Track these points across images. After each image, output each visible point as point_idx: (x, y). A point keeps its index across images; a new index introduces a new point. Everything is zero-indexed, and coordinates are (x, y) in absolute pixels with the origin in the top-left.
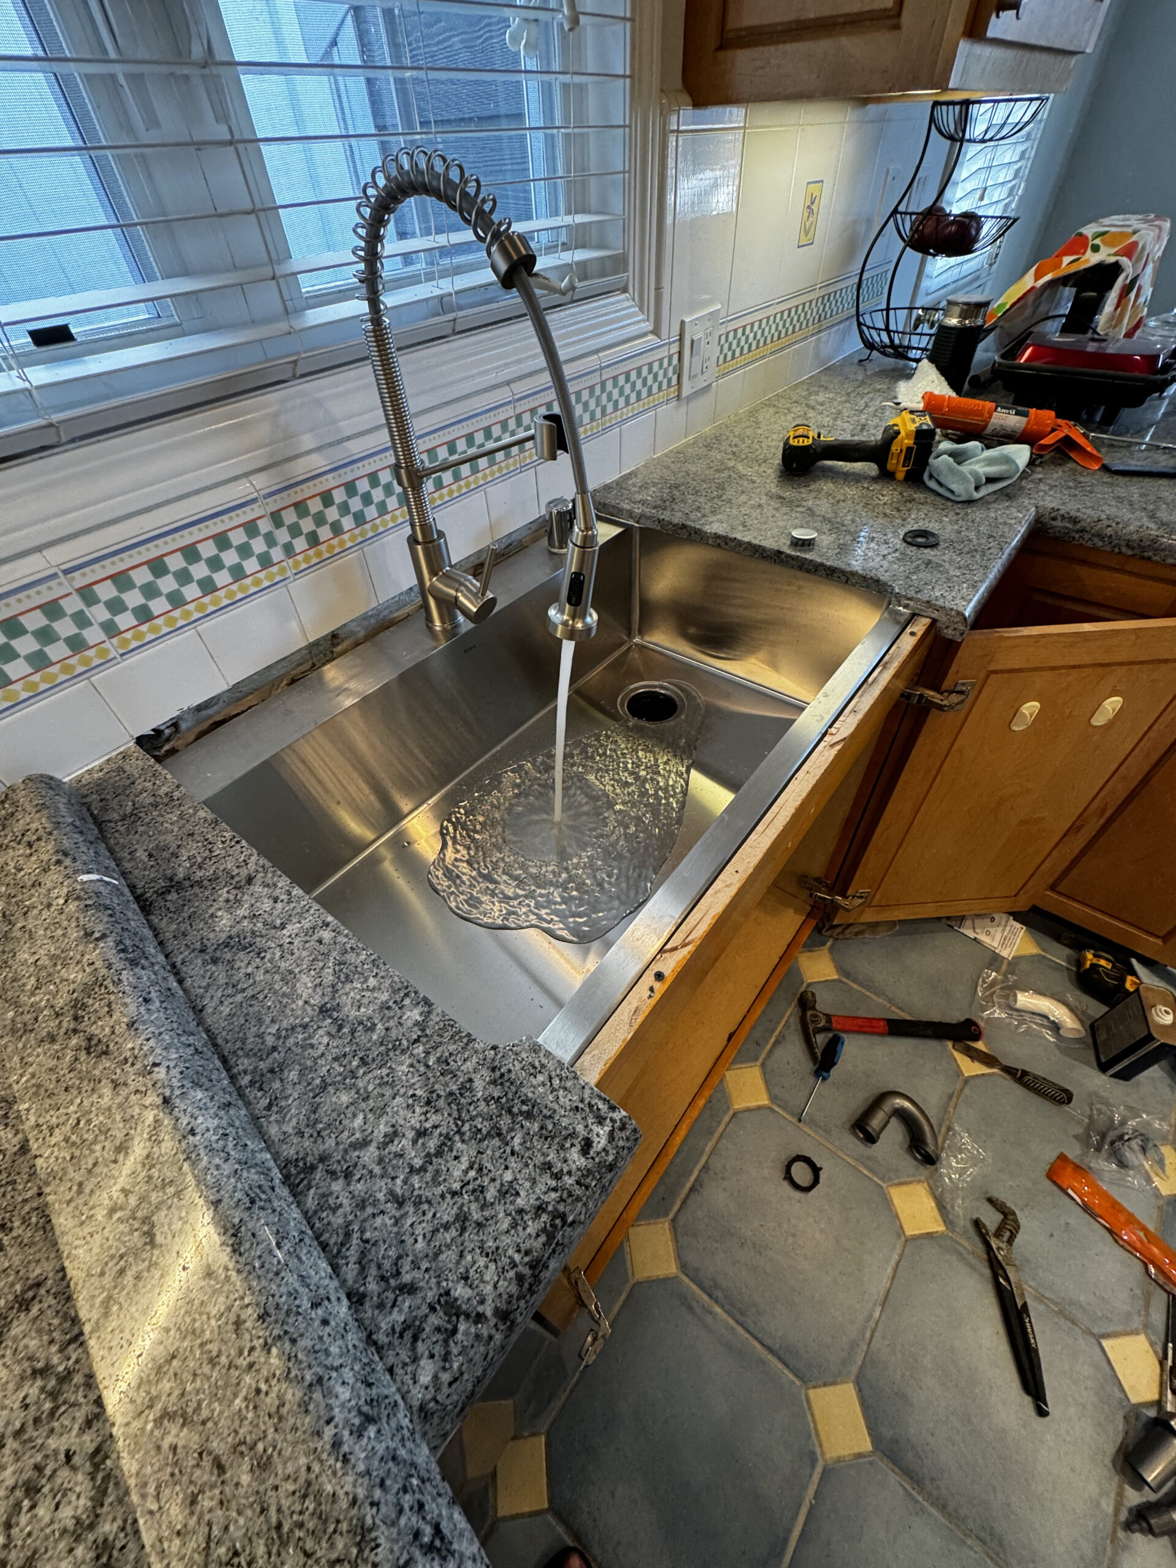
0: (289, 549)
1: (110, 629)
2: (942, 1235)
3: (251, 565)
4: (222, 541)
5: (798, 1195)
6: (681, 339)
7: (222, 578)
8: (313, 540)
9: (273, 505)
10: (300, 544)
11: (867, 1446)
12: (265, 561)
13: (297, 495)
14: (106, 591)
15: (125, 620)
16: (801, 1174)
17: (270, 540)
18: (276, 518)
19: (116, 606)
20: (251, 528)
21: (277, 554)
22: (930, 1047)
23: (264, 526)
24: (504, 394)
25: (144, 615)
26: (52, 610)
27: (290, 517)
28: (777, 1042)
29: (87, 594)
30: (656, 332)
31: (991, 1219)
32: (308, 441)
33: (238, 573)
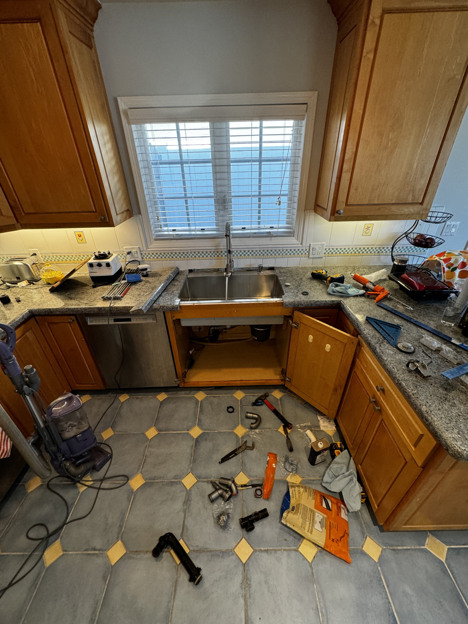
0: (214, 256)
1: (192, 257)
2: (239, 437)
3: (209, 256)
4: (207, 252)
5: (226, 411)
6: (310, 247)
7: (205, 256)
8: (218, 256)
9: (214, 250)
10: (216, 256)
11: (195, 437)
12: (211, 256)
13: (218, 250)
14: (193, 253)
15: (193, 256)
16: (230, 410)
17: (212, 254)
18: (214, 252)
19: (193, 255)
20: (210, 252)
21: (213, 256)
22: (279, 421)
23: (212, 252)
24: (258, 246)
25: (195, 257)
26: (187, 253)
27: (216, 252)
28: (253, 395)
29: (191, 253)
30: (302, 244)
31: (250, 444)
32: (222, 245)
33: (207, 256)
